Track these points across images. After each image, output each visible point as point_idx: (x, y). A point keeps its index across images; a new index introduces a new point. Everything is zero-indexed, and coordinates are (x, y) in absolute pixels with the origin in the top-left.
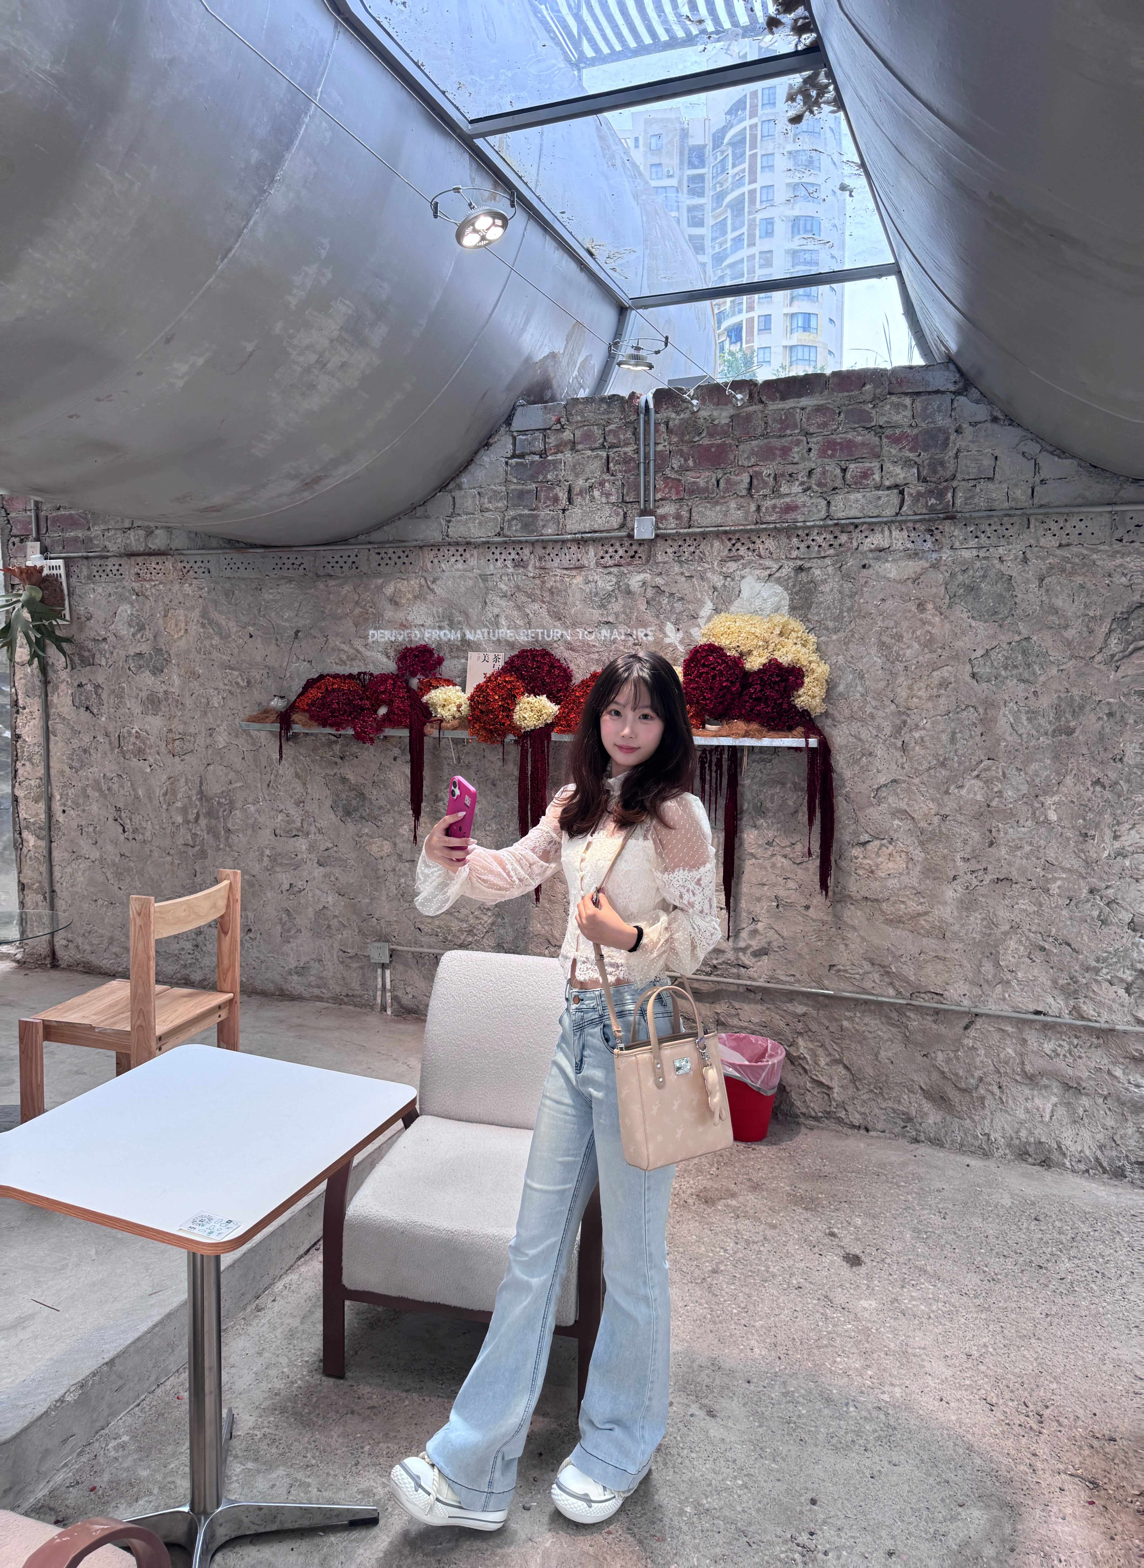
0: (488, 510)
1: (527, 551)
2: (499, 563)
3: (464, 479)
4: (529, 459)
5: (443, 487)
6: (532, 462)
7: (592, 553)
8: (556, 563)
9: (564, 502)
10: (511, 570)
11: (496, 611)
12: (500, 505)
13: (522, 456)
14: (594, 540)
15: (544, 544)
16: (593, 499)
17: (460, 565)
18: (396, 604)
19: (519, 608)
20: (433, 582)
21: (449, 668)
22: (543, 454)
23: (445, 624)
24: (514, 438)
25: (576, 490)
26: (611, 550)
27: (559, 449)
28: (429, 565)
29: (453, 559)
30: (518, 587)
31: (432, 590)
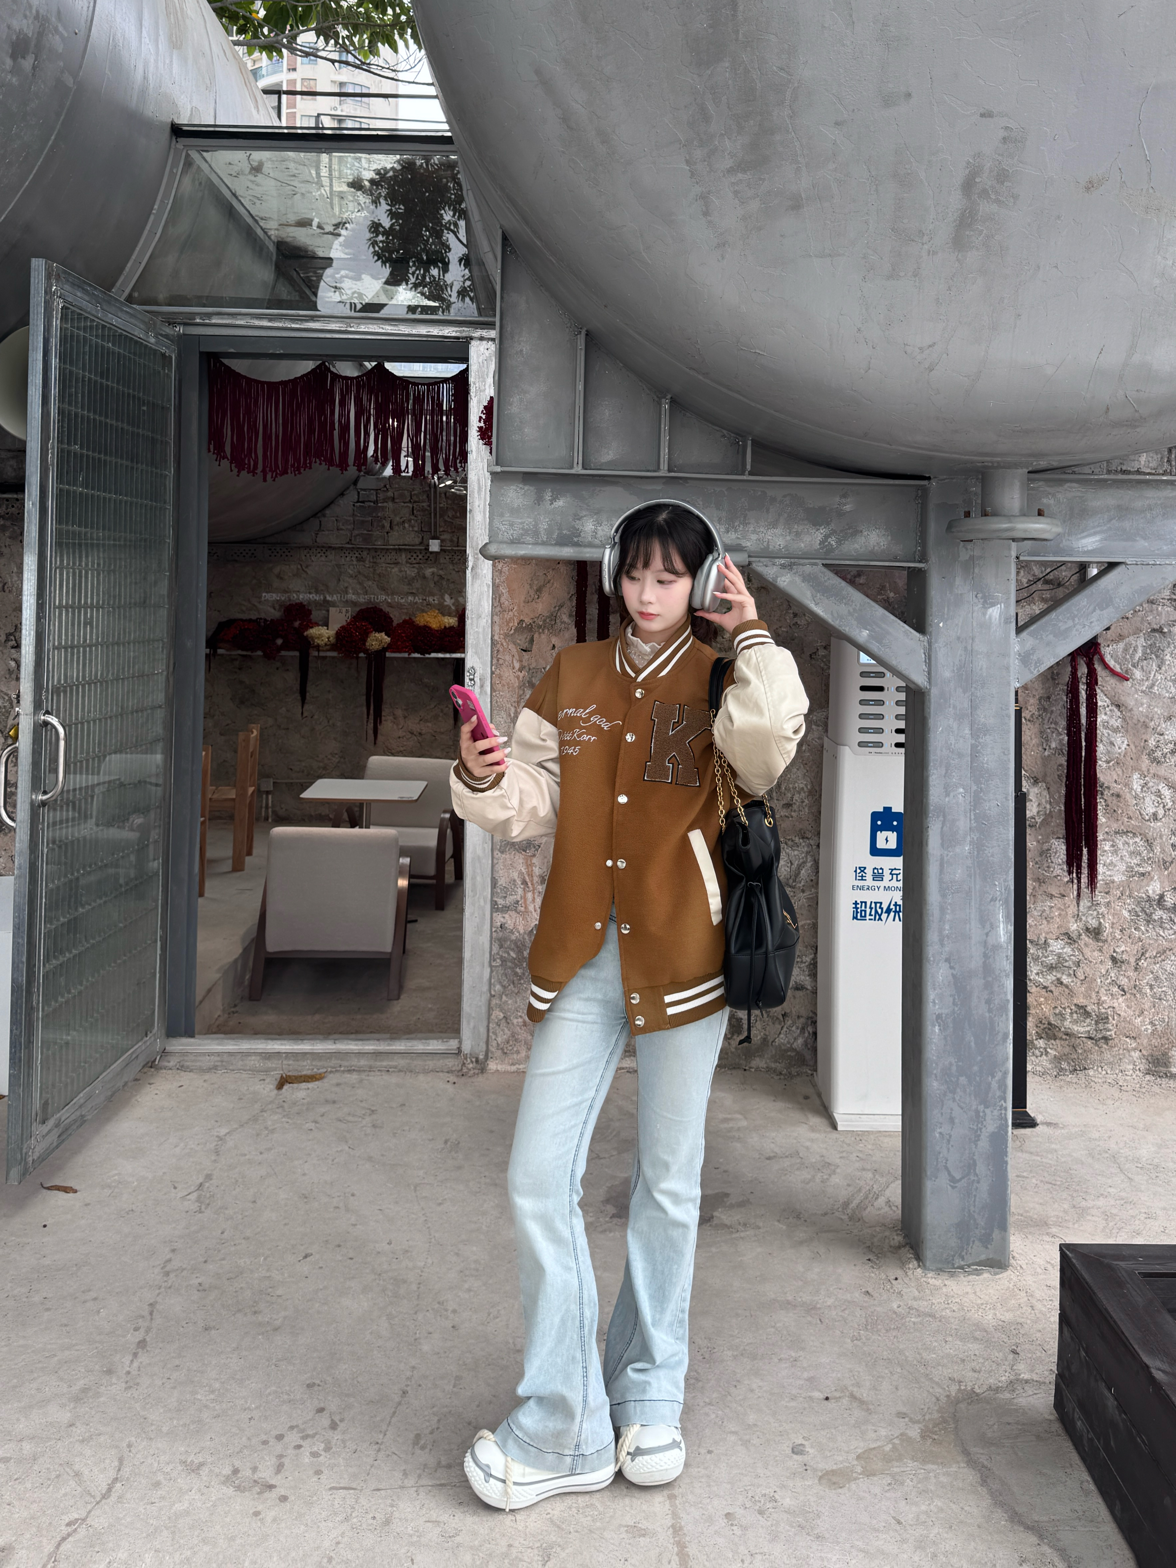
0: (342, 529)
1: (365, 553)
2: (348, 559)
3: (328, 512)
4: (367, 504)
5: (315, 515)
6: (369, 506)
7: (404, 556)
8: (383, 559)
9: (388, 528)
10: (355, 563)
11: (346, 585)
12: (349, 527)
13: (363, 502)
14: (405, 550)
15: (376, 550)
16: (404, 528)
17: (323, 559)
18: (281, 578)
19: (360, 584)
20: (307, 567)
21: (316, 615)
22: (376, 502)
23: (313, 591)
24: (359, 493)
25: (395, 523)
26: (415, 555)
27: (385, 501)
28: (304, 558)
29: (319, 555)
30: (359, 572)
31: (306, 572)
